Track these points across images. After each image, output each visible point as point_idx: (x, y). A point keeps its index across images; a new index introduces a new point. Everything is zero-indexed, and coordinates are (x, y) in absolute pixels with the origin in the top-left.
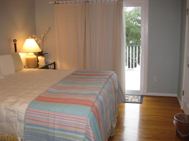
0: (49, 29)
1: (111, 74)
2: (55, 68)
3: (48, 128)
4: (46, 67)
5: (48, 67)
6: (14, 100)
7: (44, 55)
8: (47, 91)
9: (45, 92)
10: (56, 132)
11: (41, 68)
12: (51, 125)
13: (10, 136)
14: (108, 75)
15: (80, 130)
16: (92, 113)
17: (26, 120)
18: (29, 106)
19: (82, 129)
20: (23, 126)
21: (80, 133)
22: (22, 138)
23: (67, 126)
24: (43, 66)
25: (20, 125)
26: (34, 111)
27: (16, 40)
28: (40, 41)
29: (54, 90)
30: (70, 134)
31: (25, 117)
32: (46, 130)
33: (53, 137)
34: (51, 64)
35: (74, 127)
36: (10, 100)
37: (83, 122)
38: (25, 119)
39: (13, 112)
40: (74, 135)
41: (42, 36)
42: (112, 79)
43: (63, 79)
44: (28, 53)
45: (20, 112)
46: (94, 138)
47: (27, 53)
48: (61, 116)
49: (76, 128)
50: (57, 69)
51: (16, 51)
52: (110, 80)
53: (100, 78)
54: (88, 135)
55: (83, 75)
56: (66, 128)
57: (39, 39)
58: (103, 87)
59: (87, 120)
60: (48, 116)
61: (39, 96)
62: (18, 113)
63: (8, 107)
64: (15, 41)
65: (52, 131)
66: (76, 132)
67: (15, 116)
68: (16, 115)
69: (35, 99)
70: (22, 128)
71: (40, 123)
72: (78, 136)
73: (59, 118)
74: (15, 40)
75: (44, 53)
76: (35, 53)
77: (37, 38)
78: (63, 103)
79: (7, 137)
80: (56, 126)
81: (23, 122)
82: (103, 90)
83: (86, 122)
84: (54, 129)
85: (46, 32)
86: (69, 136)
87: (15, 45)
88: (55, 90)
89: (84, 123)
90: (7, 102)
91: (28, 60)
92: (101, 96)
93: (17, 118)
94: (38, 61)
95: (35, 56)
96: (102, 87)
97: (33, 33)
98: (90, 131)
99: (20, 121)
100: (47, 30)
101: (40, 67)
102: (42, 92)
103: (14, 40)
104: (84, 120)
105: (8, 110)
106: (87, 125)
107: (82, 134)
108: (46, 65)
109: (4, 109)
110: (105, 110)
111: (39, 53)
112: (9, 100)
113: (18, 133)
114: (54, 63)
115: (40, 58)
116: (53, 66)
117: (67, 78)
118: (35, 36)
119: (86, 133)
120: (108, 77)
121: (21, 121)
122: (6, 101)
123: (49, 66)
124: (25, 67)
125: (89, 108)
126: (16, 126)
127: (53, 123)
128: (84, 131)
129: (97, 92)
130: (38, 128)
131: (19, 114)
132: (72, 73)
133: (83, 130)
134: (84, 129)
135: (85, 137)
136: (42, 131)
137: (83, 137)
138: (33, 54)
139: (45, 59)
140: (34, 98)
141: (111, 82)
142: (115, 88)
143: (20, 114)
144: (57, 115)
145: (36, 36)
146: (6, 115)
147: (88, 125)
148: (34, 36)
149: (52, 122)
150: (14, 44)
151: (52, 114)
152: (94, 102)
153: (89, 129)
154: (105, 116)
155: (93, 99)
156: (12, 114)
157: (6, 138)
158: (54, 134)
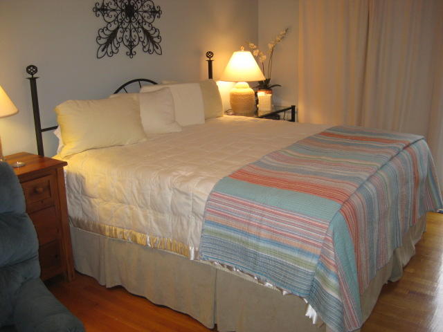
0: (286, 31)
1: (411, 141)
2: (293, 120)
3: (247, 234)
4: (274, 115)
5: (279, 116)
6: (191, 173)
7: (273, 88)
8: (259, 162)
9: (255, 164)
10: (261, 244)
11: (262, 117)
12: (254, 230)
13: (175, 241)
14: (404, 142)
15: (309, 248)
16: (340, 216)
17: (208, 215)
18: (216, 187)
19: (314, 245)
20: (201, 224)
21: (308, 254)
22: (197, 249)
23: (285, 235)
24: (266, 113)
25: (196, 224)
26: (223, 198)
27: (212, 54)
28: (264, 57)
29: (274, 163)
30: (288, 252)
31: (206, 207)
32: (244, 238)
33: (255, 254)
34: (284, 110)
35: (299, 240)
36: (183, 173)
37: (317, 232)
38: (205, 212)
39: (184, 196)
40: (296, 255)
41: (270, 46)
42: (410, 153)
43: (298, 142)
44: (237, 82)
45: (197, 197)
46: (336, 267)
47: (234, 83)
48: (276, 213)
49: (303, 241)
50: (298, 121)
51: (211, 76)
52: (405, 154)
53: (382, 148)
54: (325, 259)
55: (346, 137)
56: (282, 239)
57: (261, 53)
58: (382, 166)
59: (327, 229)
60: (251, 212)
61: (239, 171)
62: (194, 200)
63: (177, 186)
64: (210, 54)
65: (254, 241)
66: (301, 251)
67: (189, 205)
68: (191, 203)
69: (230, 176)
70: (199, 230)
71: (233, 224)
72: (304, 258)
73: (269, 218)
74: (210, 52)
75: (271, 83)
76: (251, 84)
77: (258, 51)
78: (285, 187)
79: (171, 244)
80: (264, 234)
81: (202, 218)
82: (382, 173)
83: (325, 232)
84: (259, 239)
85: (278, 39)
86: (286, 256)
87: (210, 63)
88: (274, 161)
89: (321, 233)
90: (177, 176)
91: (235, 98)
92: (370, 185)
93: (190, 209)
94: (257, 102)
95: (250, 91)
96: (380, 166)
97: (250, 40)
98: (329, 253)
99: (195, 213)
100: (282, 33)
101: (260, 114)
102: (248, 163)
103: (208, 53)
104: (322, 227)
105: (176, 191)
106: (326, 239)
107: (314, 256)
108: (274, 111)
109: (170, 189)
110: (377, 217)
111: (261, 82)
112: (180, 172)
113: (191, 238)
114: (293, 108)
115: (261, 94)
116: (289, 115)
117: (309, 140)
118: (255, 47)
119: (321, 255)
120: (401, 147)
121: (198, 216)
122: (175, 173)
123: (282, 114)
124: (227, 112)
125: (336, 205)
126: (188, 223)
127: (258, 227)
128: (319, 251)
129: (364, 175)
130: (229, 233)
131: (196, 202)
132: (323, 131)
133: (316, 248)
134: (318, 246)
135: (319, 263)
136: (235, 239)
137: (315, 262)
138: (247, 85)
139: (272, 97)
140: (230, 173)
141: (406, 158)
142: (416, 173)
143: (196, 199)
144: (268, 211)
145: (257, 45)
146: (172, 200)
147: (329, 240)
148: (252, 45)
149: (256, 224)
150: (207, 62)
151: (258, 208)
152: (351, 195)
153: (329, 247)
154: (377, 230)
155: (350, 188)
156: (183, 199)
157: (169, 245)
158: (257, 247)
